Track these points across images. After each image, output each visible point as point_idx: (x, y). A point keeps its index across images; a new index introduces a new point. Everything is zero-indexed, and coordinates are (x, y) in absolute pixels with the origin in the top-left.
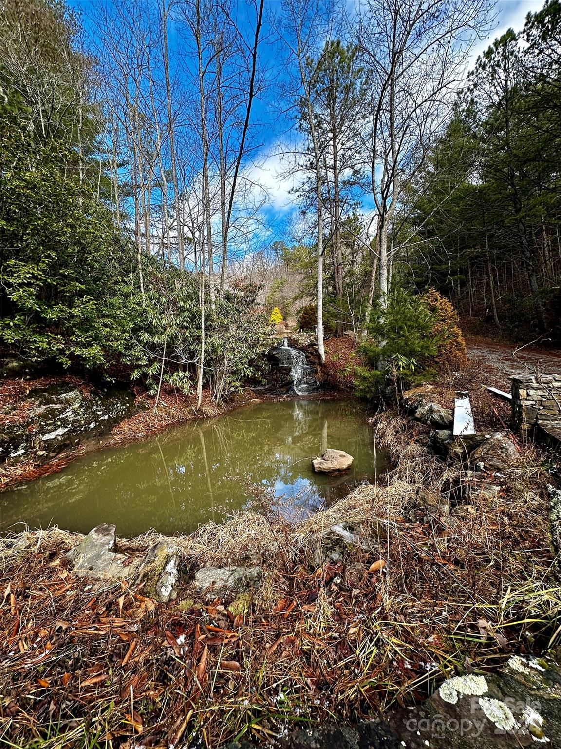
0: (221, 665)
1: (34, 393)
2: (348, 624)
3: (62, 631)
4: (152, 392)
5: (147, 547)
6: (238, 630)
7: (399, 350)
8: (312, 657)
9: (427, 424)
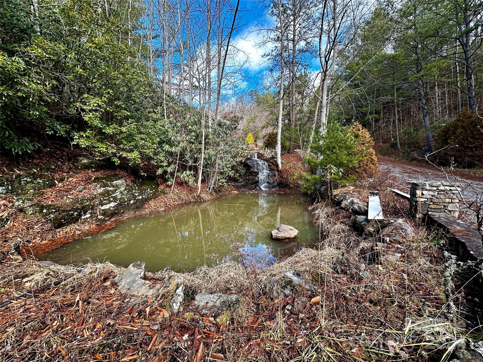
0: (211, 356)
1: (97, 180)
2: (297, 336)
3: (110, 326)
4: (169, 183)
5: (165, 278)
6: (223, 334)
7: (331, 162)
8: (272, 355)
9: (349, 212)
